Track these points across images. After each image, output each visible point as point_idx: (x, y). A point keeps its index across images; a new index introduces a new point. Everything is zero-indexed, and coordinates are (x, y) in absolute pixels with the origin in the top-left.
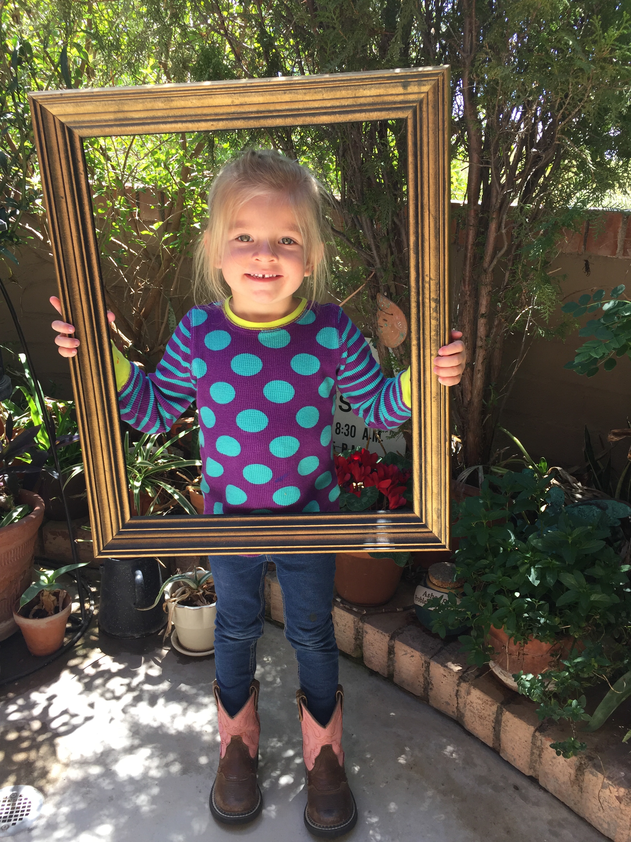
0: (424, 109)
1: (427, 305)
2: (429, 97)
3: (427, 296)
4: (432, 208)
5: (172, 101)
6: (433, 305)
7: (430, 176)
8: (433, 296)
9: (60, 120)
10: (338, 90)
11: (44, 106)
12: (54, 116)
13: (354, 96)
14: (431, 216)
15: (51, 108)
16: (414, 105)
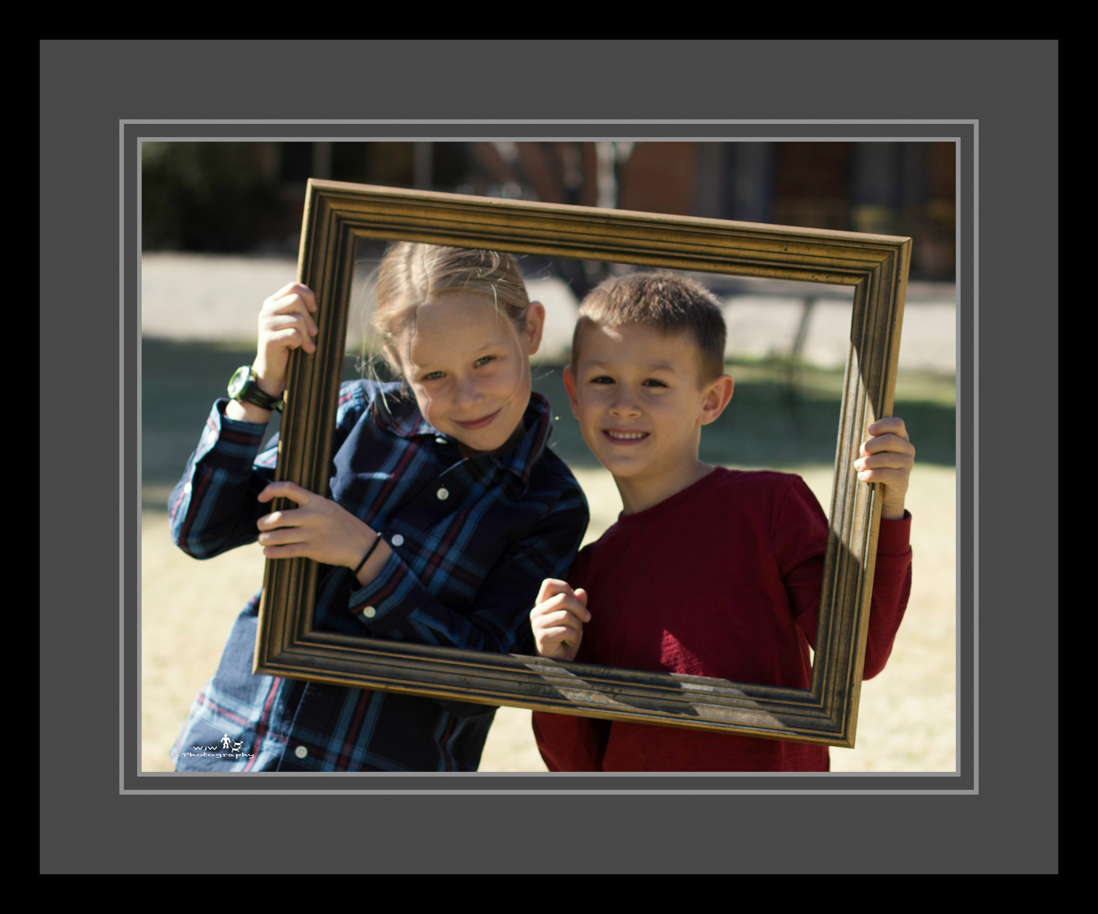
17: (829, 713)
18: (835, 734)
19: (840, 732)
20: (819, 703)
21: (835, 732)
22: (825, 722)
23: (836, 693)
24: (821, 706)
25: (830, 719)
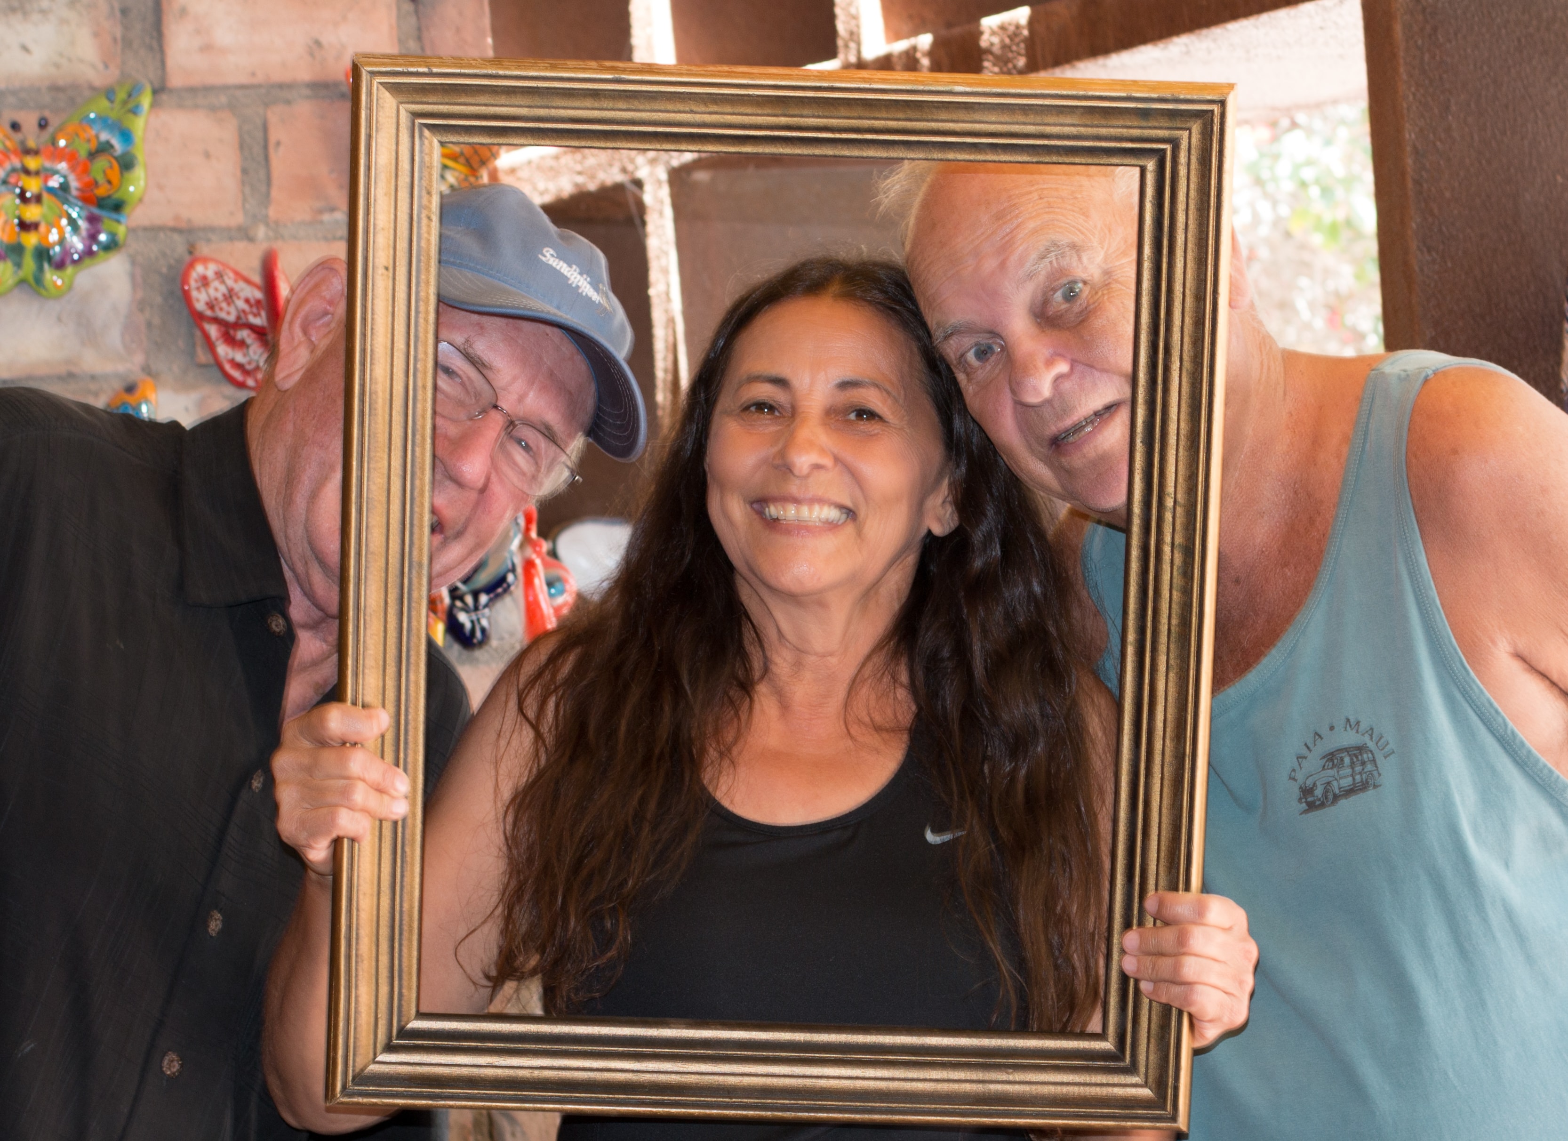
0: (1182, 158)
1: (1166, 557)
3: (1168, 539)
6: (1179, 559)
7: (1187, 291)
14: (1184, 371)
16: (1162, 147)
17: (1181, 132)
18: (1216, 120)
19: (1212, 111)
20: (1164, 151)
21: (1212, 120)
22: (1196, 140)
23: (1144, 124)
24: (1168, 147)
25: (1190, 130)
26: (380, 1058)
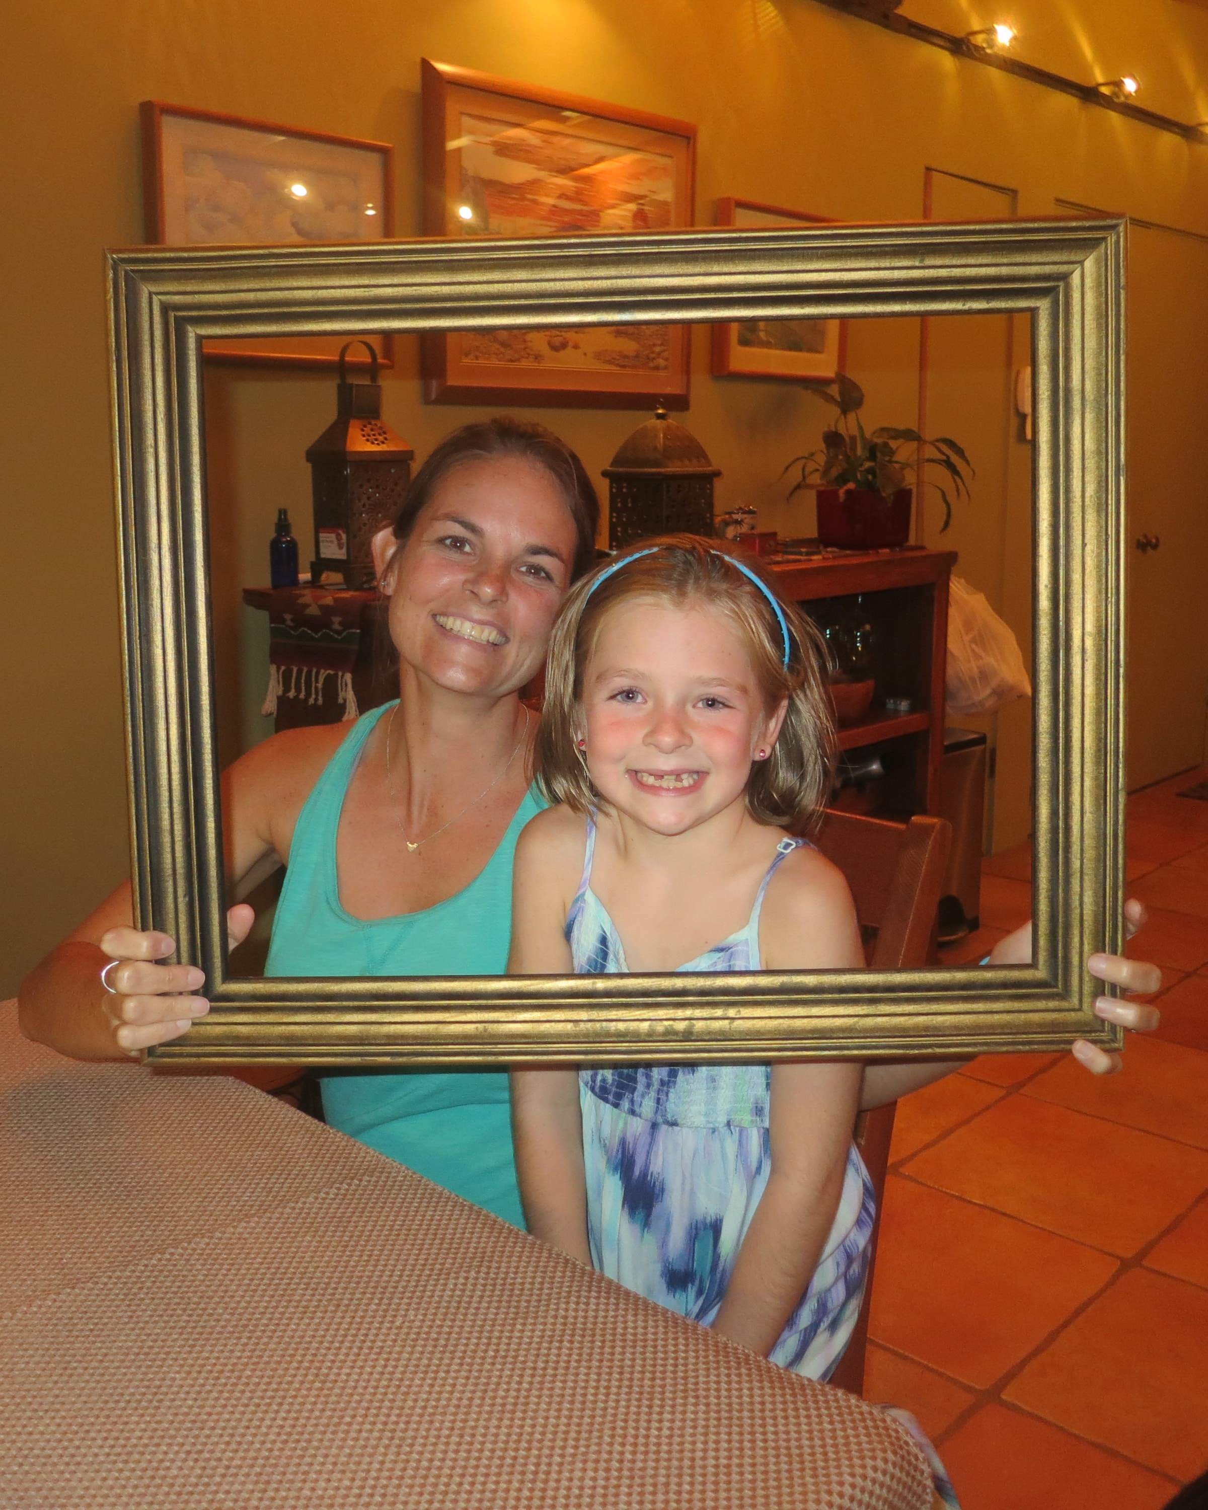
0: (1052, 1004)
1: (680, 1013)
2: (1073, 1014)
3: (698, 1013)
4: (870, 1022)
5: (1099, 515)
6: (681, 1026)
7: (930, 1017)
8: (699, 1025)
9: (1072, 273)
10: (1098, 842)
11: (1103, 245)
12: (1081, 263)
13: (1085, 871)
14: (856, 1019)
15: (1097, 261)
16: (1060, 984)
17: (1075, 1001)
21: (1095, 1031)
22: (1073, 1016)
25: (1080, 1009)
26: (155, 298)
